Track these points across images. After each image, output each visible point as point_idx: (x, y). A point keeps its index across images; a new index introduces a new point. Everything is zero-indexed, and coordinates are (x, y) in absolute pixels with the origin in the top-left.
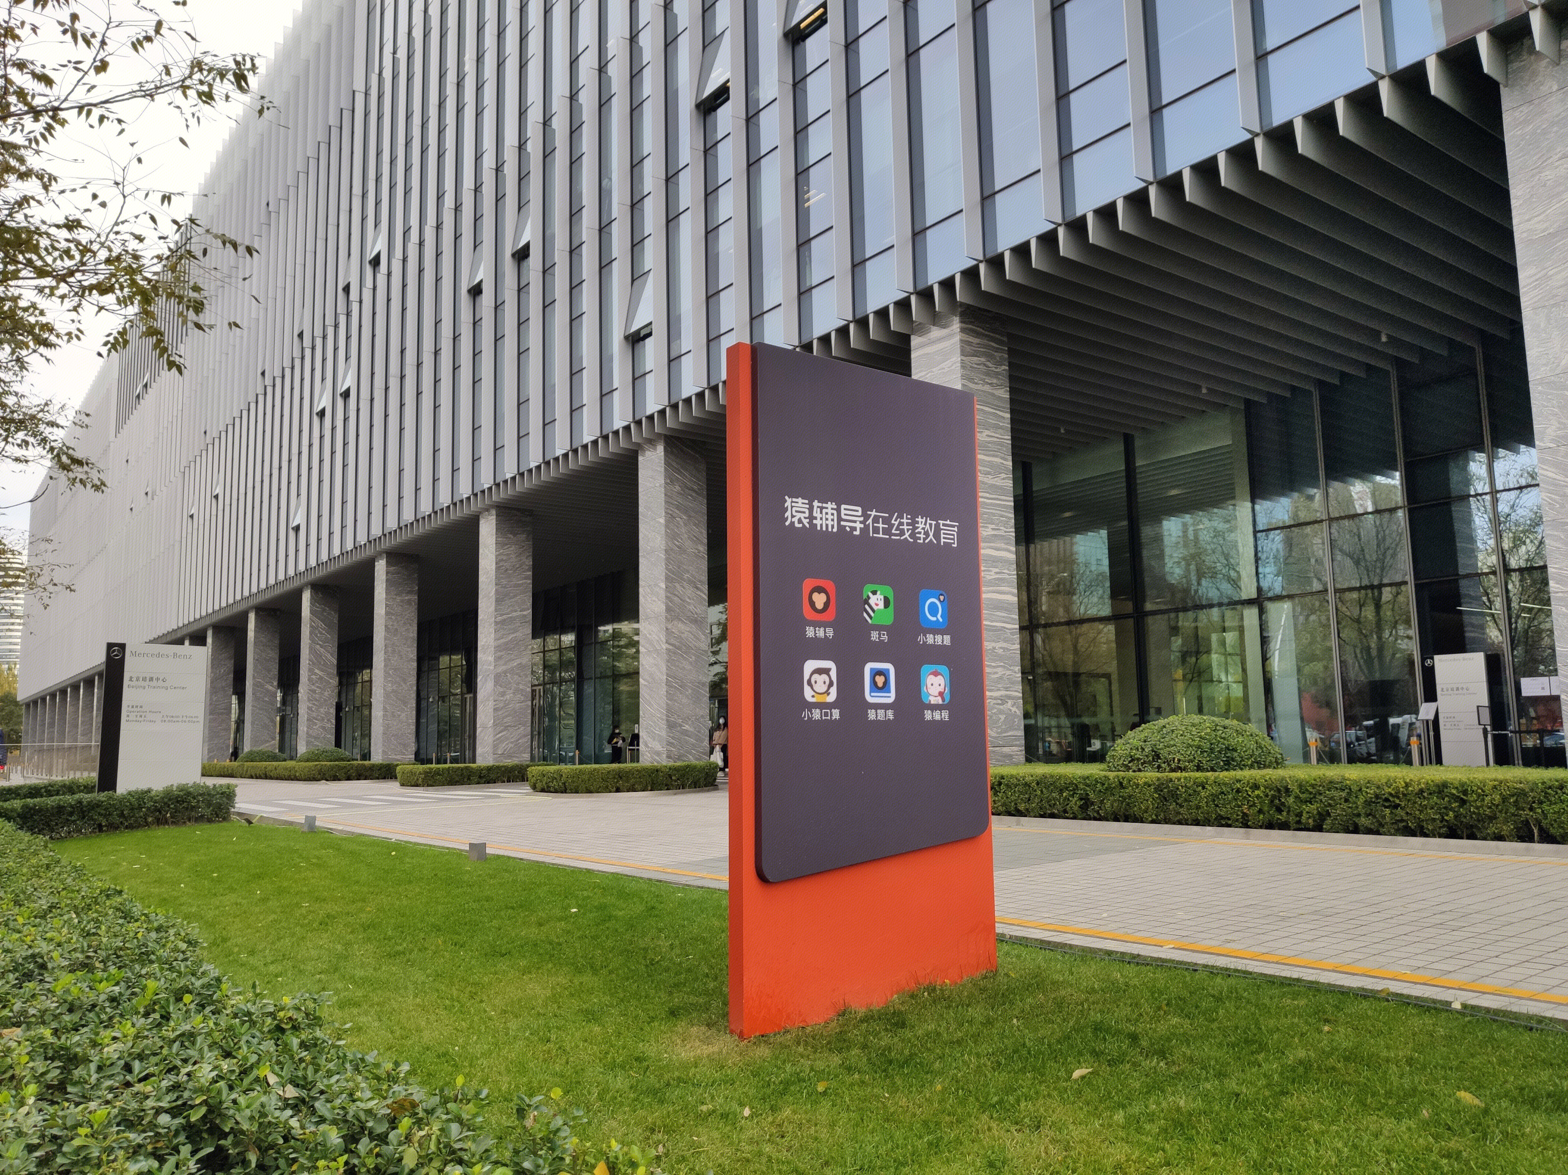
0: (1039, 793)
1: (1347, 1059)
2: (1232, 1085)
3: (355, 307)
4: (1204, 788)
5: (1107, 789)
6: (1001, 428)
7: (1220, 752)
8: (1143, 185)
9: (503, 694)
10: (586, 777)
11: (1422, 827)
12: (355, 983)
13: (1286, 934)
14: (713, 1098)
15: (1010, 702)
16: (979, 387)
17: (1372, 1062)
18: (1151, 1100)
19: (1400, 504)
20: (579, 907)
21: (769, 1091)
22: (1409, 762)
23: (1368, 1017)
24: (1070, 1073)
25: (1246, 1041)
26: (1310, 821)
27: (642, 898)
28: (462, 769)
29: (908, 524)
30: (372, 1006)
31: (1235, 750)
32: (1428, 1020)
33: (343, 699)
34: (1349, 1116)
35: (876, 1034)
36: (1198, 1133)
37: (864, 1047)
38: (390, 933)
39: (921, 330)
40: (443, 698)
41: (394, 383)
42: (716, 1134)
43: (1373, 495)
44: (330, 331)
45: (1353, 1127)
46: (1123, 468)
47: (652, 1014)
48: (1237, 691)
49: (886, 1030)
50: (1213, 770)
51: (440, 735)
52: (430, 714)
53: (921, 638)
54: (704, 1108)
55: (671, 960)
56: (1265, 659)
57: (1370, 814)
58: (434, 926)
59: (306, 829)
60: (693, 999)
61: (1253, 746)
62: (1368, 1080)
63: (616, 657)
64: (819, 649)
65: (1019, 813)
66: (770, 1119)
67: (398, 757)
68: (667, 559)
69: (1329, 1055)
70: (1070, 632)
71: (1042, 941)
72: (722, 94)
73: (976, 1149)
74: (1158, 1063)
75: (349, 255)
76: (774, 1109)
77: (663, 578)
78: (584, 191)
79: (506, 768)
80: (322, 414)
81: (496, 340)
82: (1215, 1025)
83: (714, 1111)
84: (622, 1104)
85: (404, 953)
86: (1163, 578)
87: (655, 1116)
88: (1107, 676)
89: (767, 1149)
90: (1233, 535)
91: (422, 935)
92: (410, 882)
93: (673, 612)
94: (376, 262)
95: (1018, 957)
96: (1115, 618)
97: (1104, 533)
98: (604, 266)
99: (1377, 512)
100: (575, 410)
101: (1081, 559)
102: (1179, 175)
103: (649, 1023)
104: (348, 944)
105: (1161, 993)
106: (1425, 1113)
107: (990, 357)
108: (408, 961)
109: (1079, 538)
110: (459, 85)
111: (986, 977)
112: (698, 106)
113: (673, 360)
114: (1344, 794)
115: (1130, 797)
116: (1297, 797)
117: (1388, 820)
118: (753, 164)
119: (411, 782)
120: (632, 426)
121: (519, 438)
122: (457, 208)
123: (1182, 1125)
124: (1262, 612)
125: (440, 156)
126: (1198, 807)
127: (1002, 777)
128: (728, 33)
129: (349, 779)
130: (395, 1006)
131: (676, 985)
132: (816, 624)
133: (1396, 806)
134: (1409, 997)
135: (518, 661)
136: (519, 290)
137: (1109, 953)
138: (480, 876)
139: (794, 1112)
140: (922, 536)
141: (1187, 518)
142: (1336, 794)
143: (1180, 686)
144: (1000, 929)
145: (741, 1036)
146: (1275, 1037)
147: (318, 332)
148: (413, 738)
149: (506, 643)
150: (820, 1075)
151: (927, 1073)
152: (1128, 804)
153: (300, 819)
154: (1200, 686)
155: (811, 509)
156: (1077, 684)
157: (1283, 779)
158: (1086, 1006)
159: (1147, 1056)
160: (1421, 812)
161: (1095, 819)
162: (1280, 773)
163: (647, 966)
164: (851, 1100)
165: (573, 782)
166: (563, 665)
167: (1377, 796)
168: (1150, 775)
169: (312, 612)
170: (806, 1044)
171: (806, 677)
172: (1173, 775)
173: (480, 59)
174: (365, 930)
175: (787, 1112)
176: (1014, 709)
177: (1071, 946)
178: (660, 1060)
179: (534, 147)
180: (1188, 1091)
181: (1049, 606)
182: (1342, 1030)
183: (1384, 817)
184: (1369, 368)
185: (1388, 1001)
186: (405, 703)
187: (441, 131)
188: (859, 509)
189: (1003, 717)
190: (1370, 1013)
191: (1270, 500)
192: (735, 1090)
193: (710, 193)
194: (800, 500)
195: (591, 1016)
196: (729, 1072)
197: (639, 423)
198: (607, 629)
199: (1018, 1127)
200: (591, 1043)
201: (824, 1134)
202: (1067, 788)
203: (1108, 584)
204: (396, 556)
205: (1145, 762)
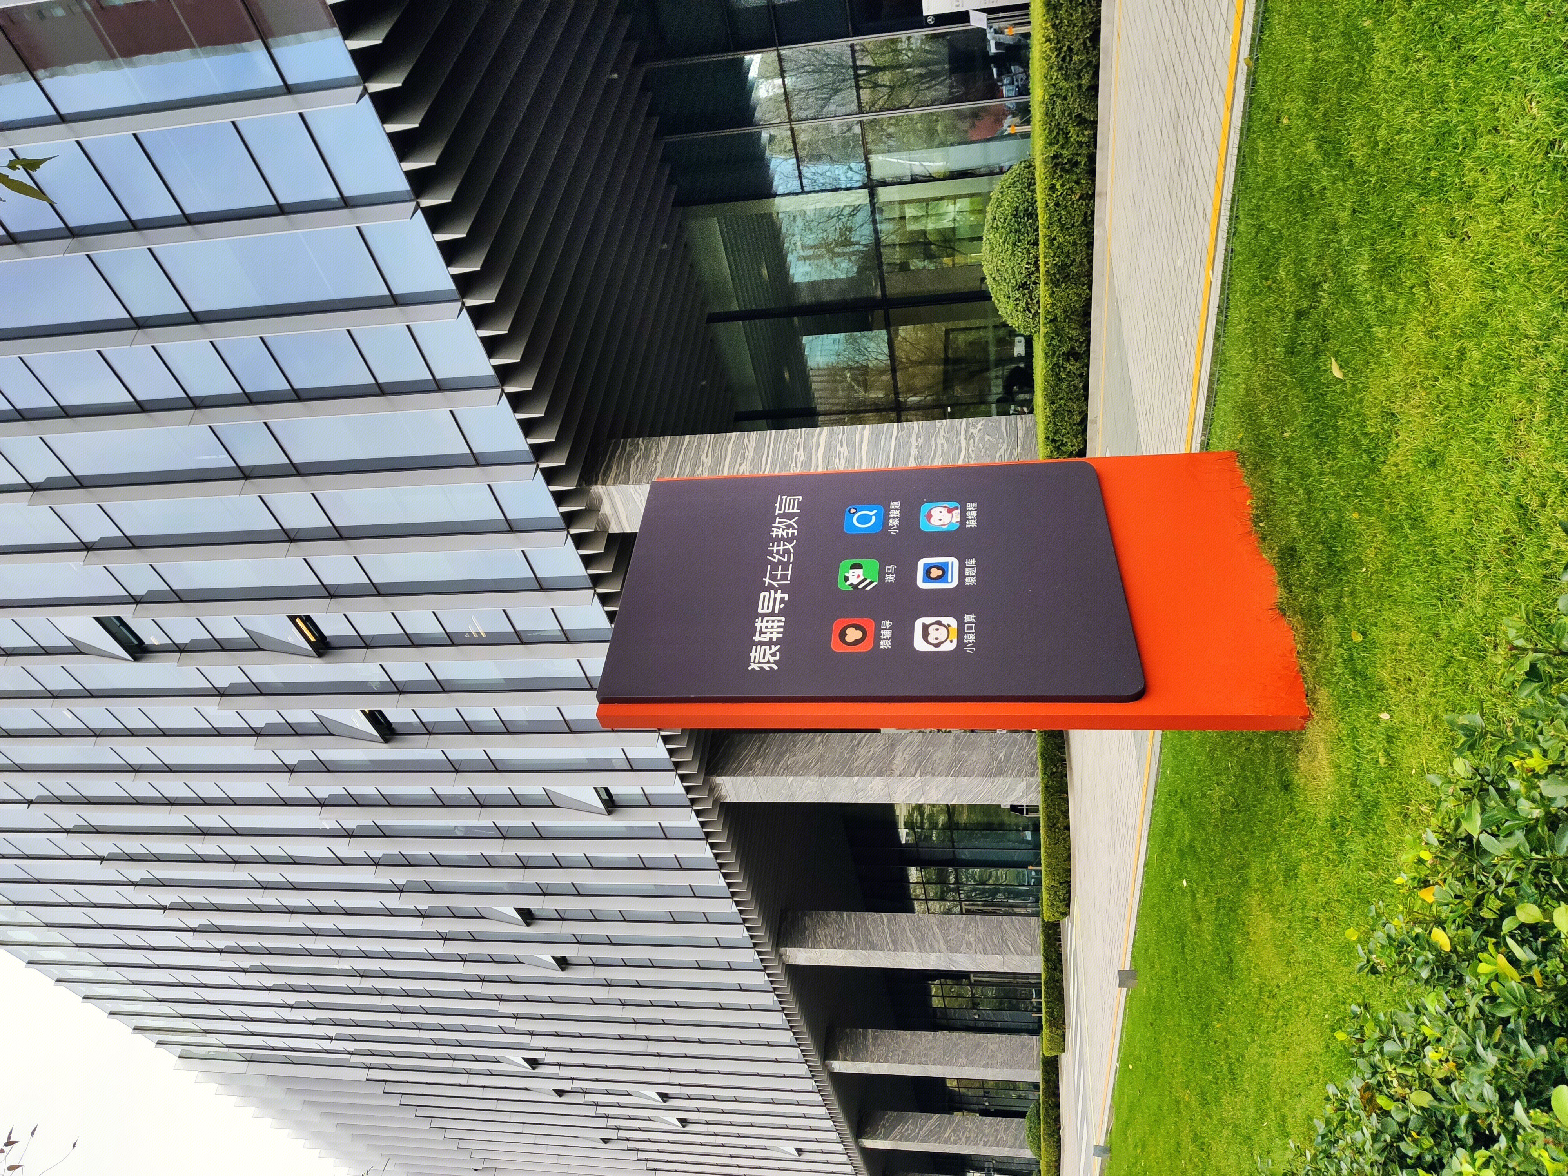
0: (1062, 402)
1: (1315, 101)
2: (1344, 217)
3: (578, 1085)
4: (1055, 239)
5: (1057, 335)
6: (699, 444)
7: (1019, 223)
8: (464, 311)
9: (969, 944)
10: (1054, 861)
11: (1091, 23)
12: (1262, 1119)
13: (1197, 157)
14: (1372, 751)
15: (972, 430)
16: (659, 466)
17: (1316, 77)
18: (1361, 298)
19: (774, 54)
20: (1181, 877)
21: (1363, 692)
22: (1027, 36)
23: (1274, 79)
24: (1337, 381)
25: (1301, 201)
26: (1086, 133)
27: (1173, 812)
28: (1047, 988)
29: (779, 545)
30: (1285, 1103)
31: (1017, 209)
32: (1275, 20)
33: (976, 1107)
34: (1371, 99)
35: (1303, 578)
36: (1393, 252)
37: (1316, 590)
38: (1210, 1077)
39: (603, 525)
40: (975, 1006)
41: (654, 1048)
42: (1409, 750)
43: (767, 78)
44: (601, 1111)
45: (1383, 95)
46: (740, 323)
47: (1287, 810)
48: (964, 204)
49: (1298, 567)
50: (1036, 230)
51: (1014, 1008)
52: (993, 1018)
53: (893, 532)
54: (1382, 760)
55: (1233, 786)
56: (930, 179)
57: (1079, 75)
58: (1202, 1031)
59: (1107, 1156)
60: (1272, 765)
61: (1013, 190)
62: (1335, 80)
63: (934, 826)
64: (903, 636)
65: (1084, 421)
66: (1392, 692)
67: (1035, 1053)
68: (829, 775)
69: (1311, 118)
70: (906, 368)
71: (1208, 403)
72: (375, 718)
73: (1417, 480)
74: (1324, 291)
75: (526, 1089)
76: (1381, 688)
77: (848, 779)
78: (468, 853)
79: (1045, 942)
80: (684, 1122)
81: (611, 944)
82: (1285, 233)
83: (1385, 751)
84: (1380, 847)
85: (1231, 1064)
86: (850, 280)
87: (1390, 811)
88: (947, 332)
89: (1422, 696)
90: (808, 213)
91: (1212, 1043)
92: (1159, 1052)
93: (883, 770)
94: (533, 1063)
95: (1223, 428)
96: (888, 325)
97: (805, 339)
98: (539, 834)
99: (782, 74)
100: (680, 866)
101: (833, 359)
102: (455, 278)
103: (1297, 813)
104: (1223, 1122)
105: (1255, 286)
106: (1367, 23)
107: (630, 456)
108: (1238, 1060)
109: (811, 363)
110: (363, 975)
111: (1244, 462)
112: (386, 741)
113: (632, 767)
114: (1059, 101)
115: (1065, 312)
116: (1062, 147)
117: (1083, 57)
118: (443, 688)
119: (1060, 1041)
120: (696, 808)
121: (708, 923)
122: (482, 980)
123: (1386, 268)
124: (884, 184)
125: (431, 995)
126: (1074, 244)
127: (1047, 438)
128: (317, 712)
129: (1058, 1106)
130: (1284, 1078)
131: (1258, 781)
132: (878, 638)
133: (1070, 49)
134: (1253, 39)
135: (935, 927)
136: (562, 919)
137: (1217, 337)
138: (1151, 979)
139: (1384, 666)
140: (791, 531)
141: (790, 258)
142: (1058, 109)
143: (959, 259)
144: (1196, 449)
145: (1308, 718)
146: (1295, 172)
147: (602, 1123)
148: (1016, 1038)
149: (917, 940)
150: (1345, 636)
151: (1340, 526)
152: (1073, 313)
153: (1098, 1160)
154: (960, 240)
155: (762, 643)
156: (957, 361)
157: (1044, 161)
158: (1270, 362)
159: (1317, 301)
160: (1075, 25)
161: (1088, 345)
162: (1038, 163)
163: (1239, 811)
164: (1370, 606)
165: (1059, 874)
166: (942, 881)
167: (1060, 69)
168: (1043, 292)
169: (886, 1138)
170: (1314, 650)
171: (931, 649)
172: (1042, 269)
173: (338, 955)
174: (1208, 1103)
175: (1384, 674)
176: (979, 426)
177: (1212, 375)
178: (1334, 804)
179: (424, 902)
180: (1351, 261)
181: (878, 389)
182: (1286, 106)
183: (1081, 61)
184: (644, 88)
185: (1257, 59)
186: (979, 1045)
187: (408, 994)
188: (762, 594)
189: (987, 438)
190: (1269, 78)
191: (773, 179)
192: (1363, 727)
193: (471, 729)
194: (752, 655)
195: (1291, 873)
196: (1344, 732)
197: (693, 802)
198: (903, 834)
199: (1393, 436)
200: (1319, 875)
201: (1405, 637)
202: (1057, 374)
203: (858, 334)
204: (828, 1051)
205: (1030, 297)
